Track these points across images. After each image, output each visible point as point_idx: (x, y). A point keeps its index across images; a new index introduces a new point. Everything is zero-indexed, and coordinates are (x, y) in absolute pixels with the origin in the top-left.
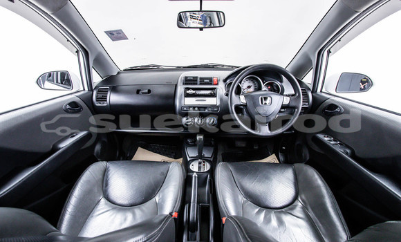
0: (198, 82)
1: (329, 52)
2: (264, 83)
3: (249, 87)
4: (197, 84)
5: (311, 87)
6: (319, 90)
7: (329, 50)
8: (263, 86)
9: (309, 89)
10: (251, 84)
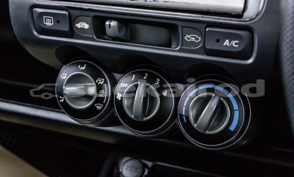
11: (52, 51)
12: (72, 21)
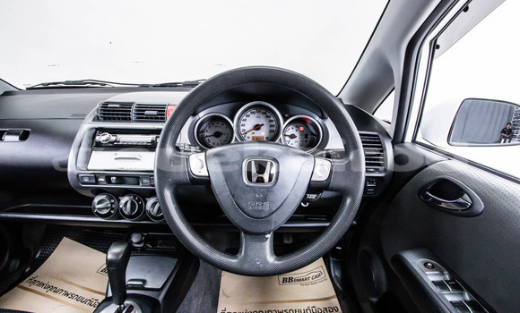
0: (133, 116)
1: (435, 46)
2: (285, 119)
3: (257, 127)
4: (128, 120)
5: (390, 129)
6: (408, 139)
7: (435, 39)
8: (283, 126)
9: (387, 135)
10: (262, 120)
11: (89, 191)
12: (96, 178)
